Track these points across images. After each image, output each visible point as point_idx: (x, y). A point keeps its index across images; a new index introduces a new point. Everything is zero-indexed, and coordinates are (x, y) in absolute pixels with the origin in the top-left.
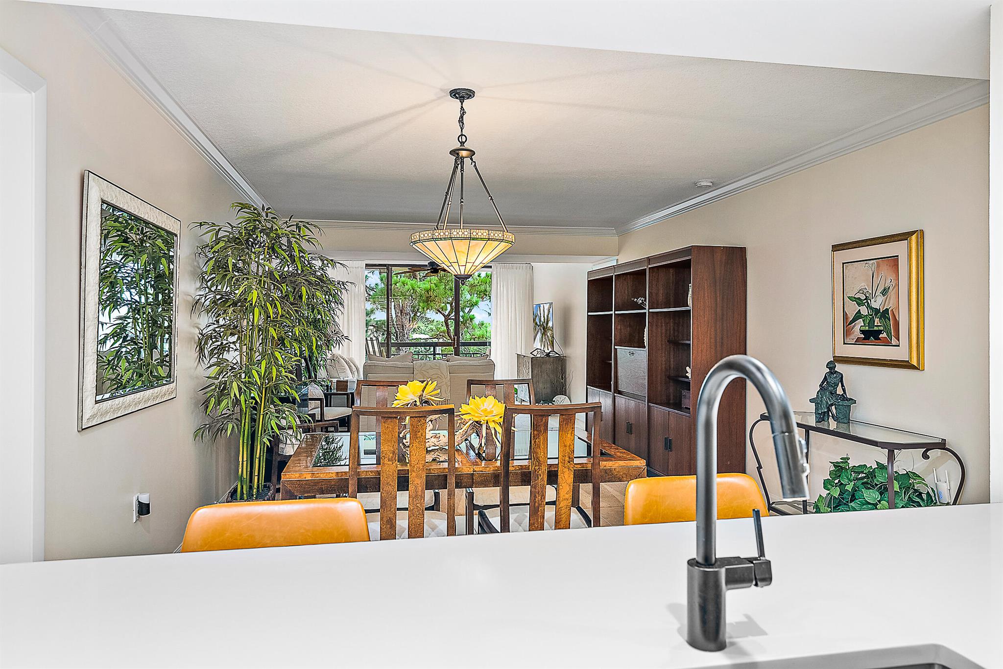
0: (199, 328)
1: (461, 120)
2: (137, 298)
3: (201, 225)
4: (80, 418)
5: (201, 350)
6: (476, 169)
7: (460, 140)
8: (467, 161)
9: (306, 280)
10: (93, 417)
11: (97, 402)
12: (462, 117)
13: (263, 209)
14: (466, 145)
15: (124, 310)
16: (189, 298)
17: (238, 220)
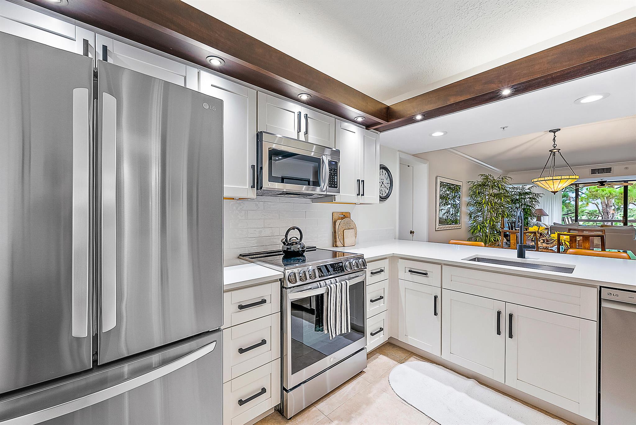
0: (470, 211)
1: (554, 139)
2: (453, 203)
3: (469, 182)
4: (436, 228)
5: (471, 217)
6: (561, 155)
7: (554, 146)
8: (556, 153)
9: (504, 195)
10: (438, 228)
11: (439, 225)
12: (554, 138)
13: (489, 175)
14: (556, 148)
15: (449, 206)
16: (466, 202)
17: (480, 180)
